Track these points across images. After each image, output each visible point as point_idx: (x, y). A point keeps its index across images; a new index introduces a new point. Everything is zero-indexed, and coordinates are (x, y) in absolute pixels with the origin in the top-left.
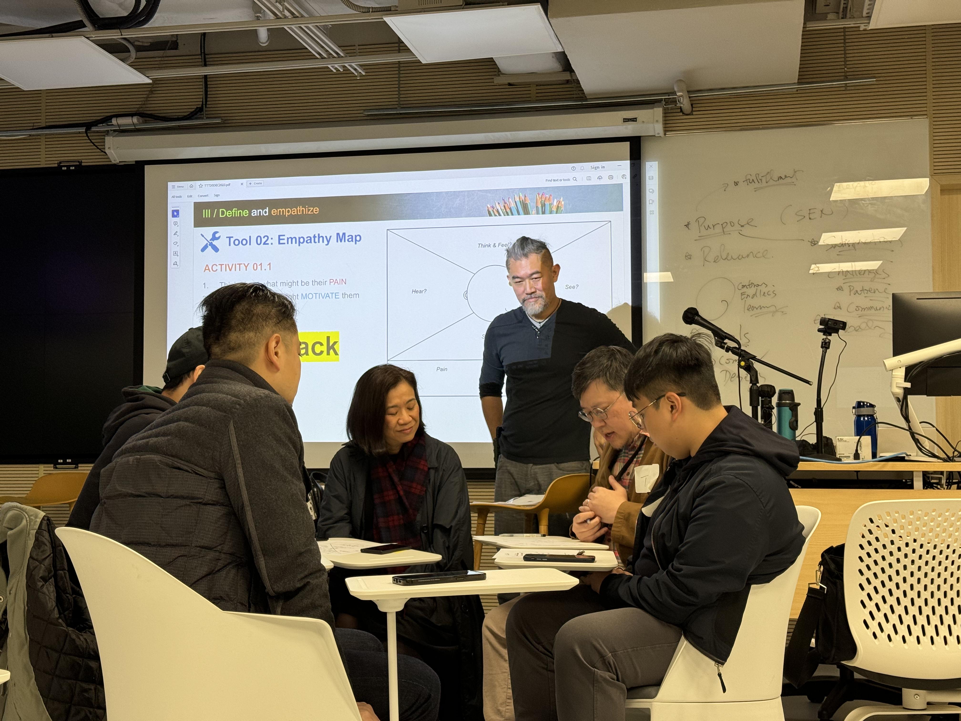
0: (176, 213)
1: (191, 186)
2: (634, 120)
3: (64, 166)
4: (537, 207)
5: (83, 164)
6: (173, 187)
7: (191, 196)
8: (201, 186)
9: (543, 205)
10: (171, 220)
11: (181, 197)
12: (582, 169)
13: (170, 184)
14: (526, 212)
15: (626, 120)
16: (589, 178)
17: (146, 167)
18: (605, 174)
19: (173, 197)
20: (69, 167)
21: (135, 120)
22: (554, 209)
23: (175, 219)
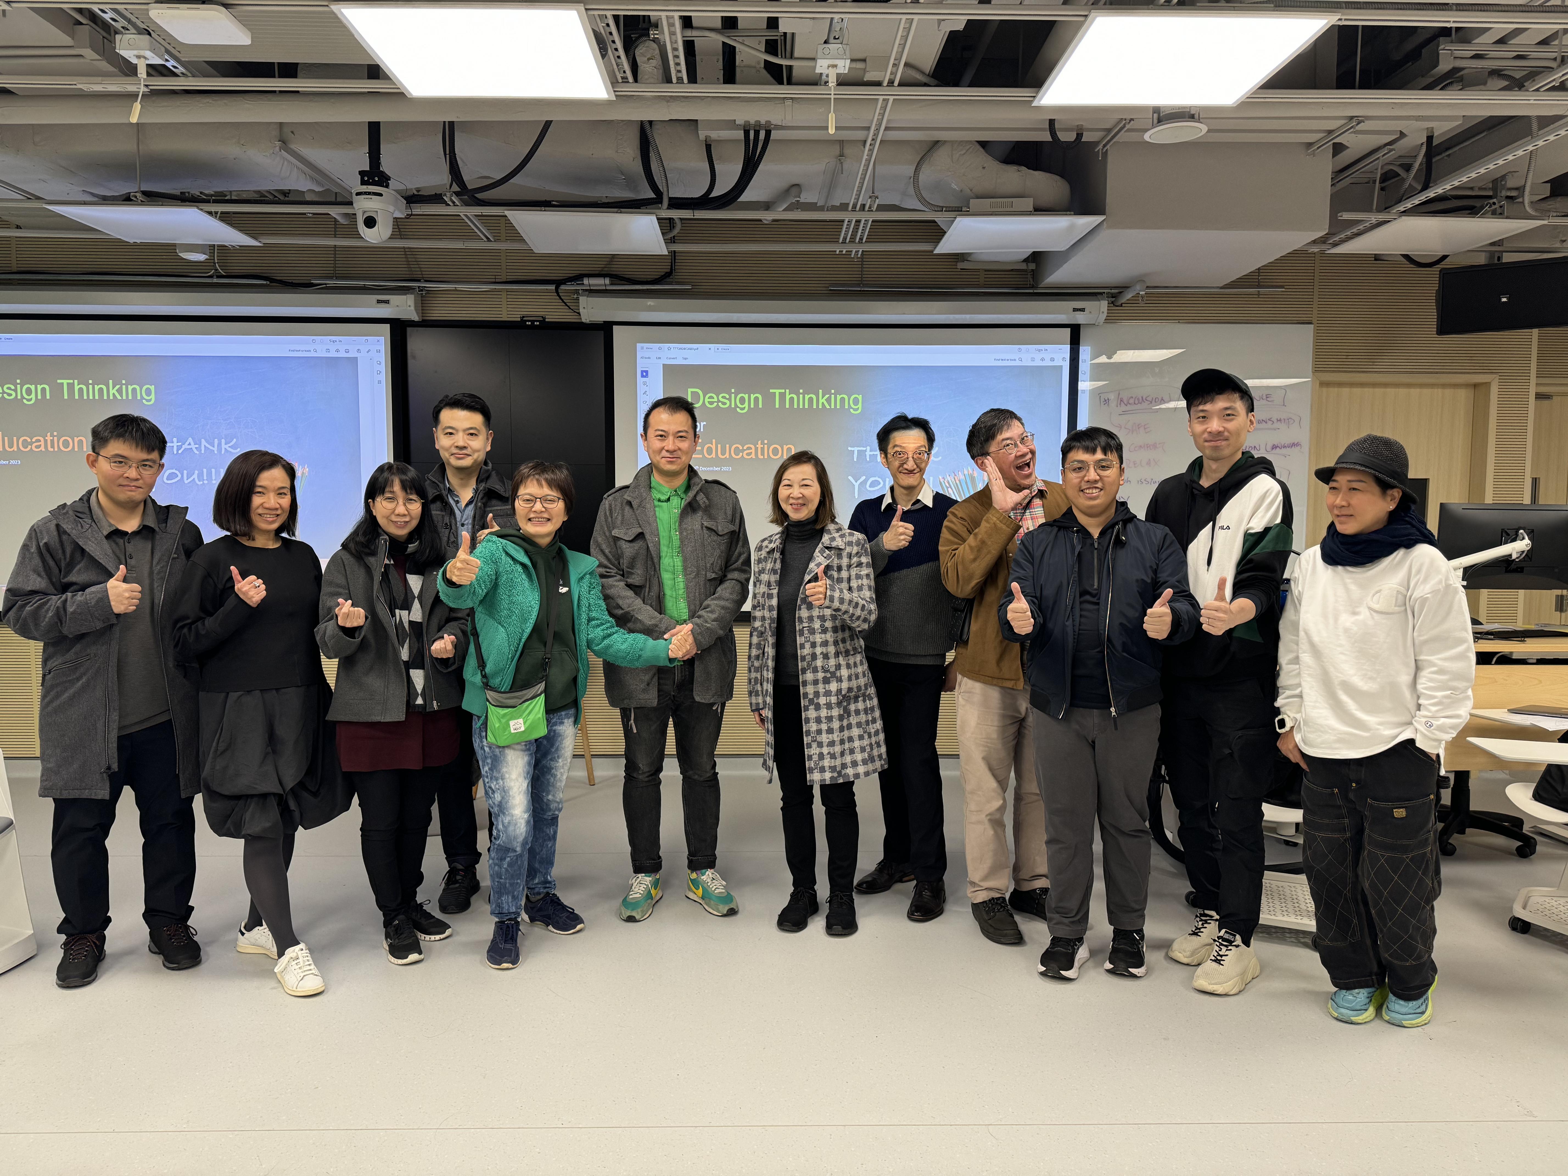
0: (645, 374)
1: (660, 349)
2: (1083, 310)
3: (529, 321)
5: (547, 320)
6: (642, 348)
7: (660, 358)
8: (669, 349)
10: (640, 380)
11: (649, 358)
12: (1028, 351)
13: (639, 345)
15: (1075, 310)
16: (1033, 360)
17: (614, 327)
18: (1047, 357)
19: (642, 358)
20: (533, 322)
21: (607, 281)
23: (644, 379)
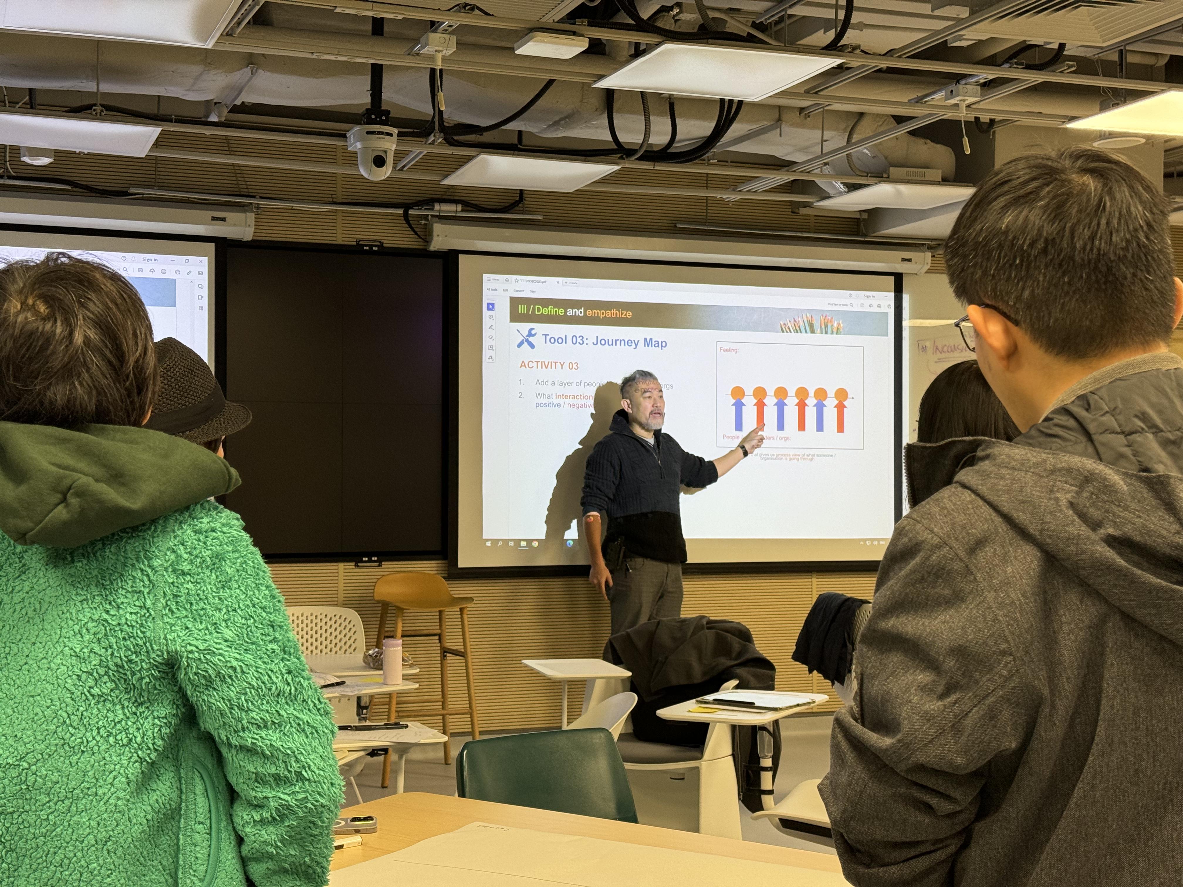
0: (491, 306)
1: (507, 280)
2: (909, 260)
3: (366, 245)
4: (821, 327)
5: (385, 245)
6: (489, 279)
7: (507, 290)
8: (517, 281)
9: (826, 326)
10: (486, 313)
11: (496, 290)
12: (858, 297)
13: (485, 276)
14: (813, 331)
16: (862, 305)
17: (461, 256)
18: (875, 303)
19: (489, 289)
20: (371, 246)
21: (460, 207)
22: (835, 331)
23: (490, 312)
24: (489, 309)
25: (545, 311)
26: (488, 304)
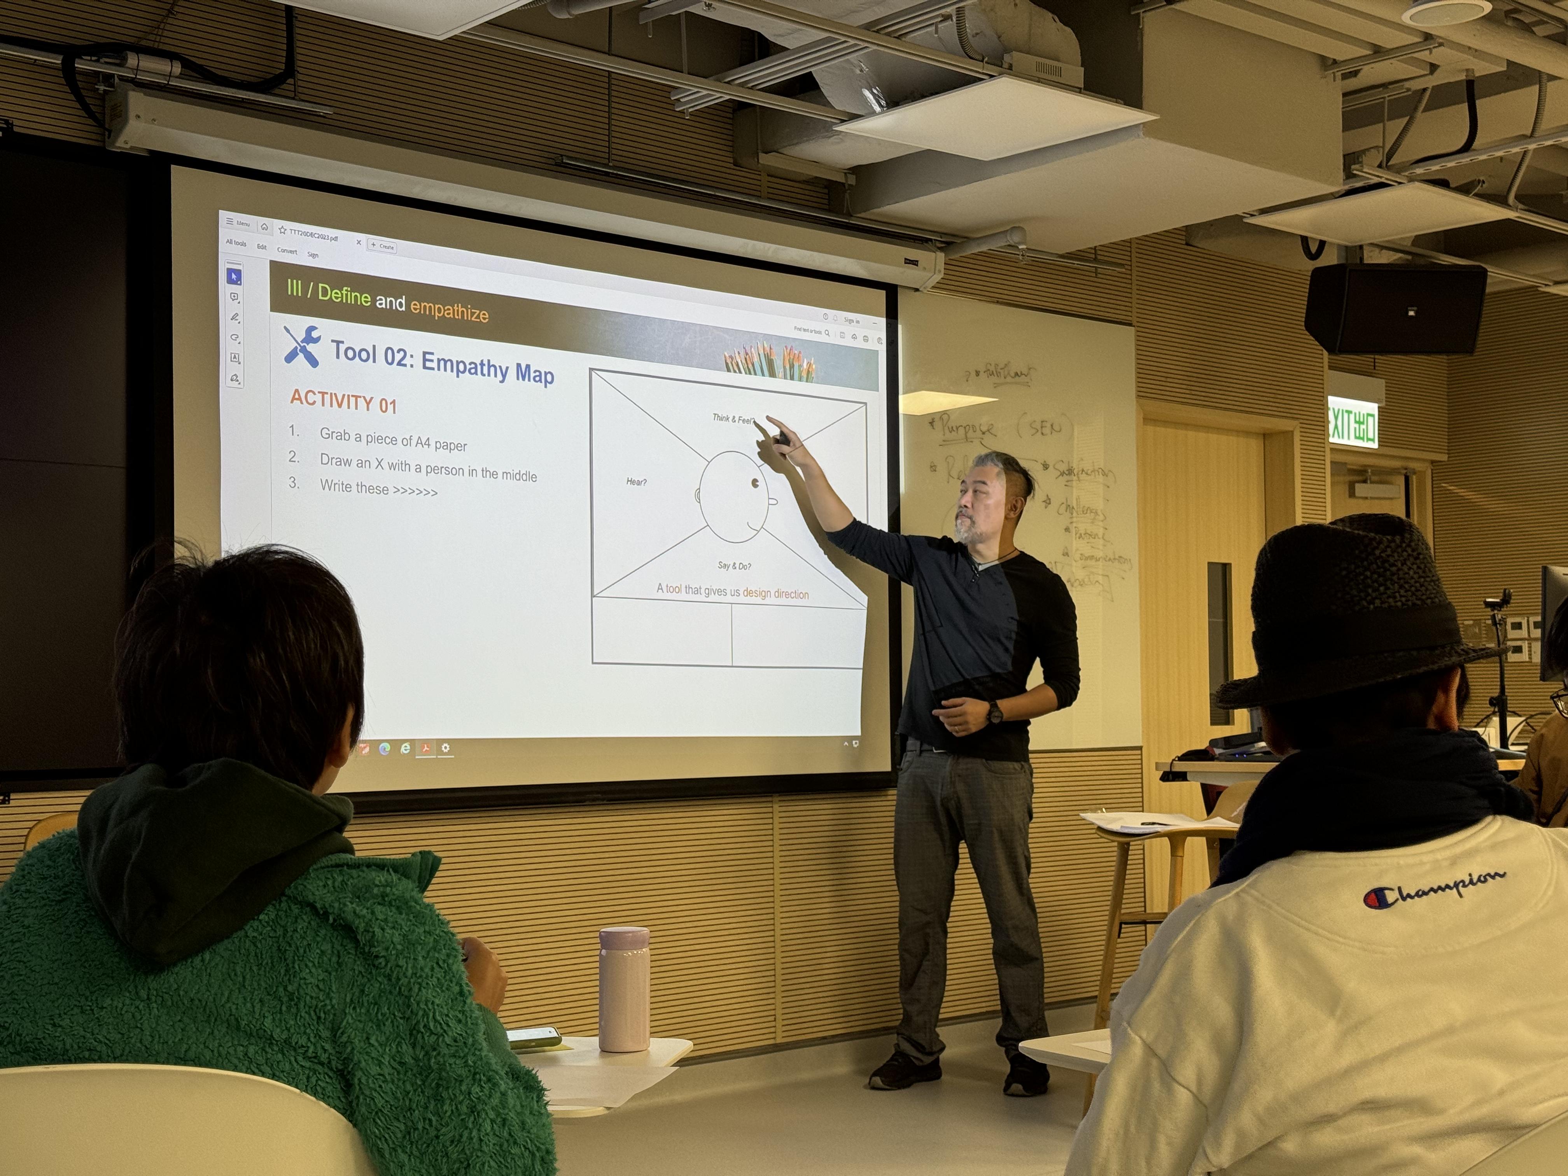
0: (235, 277)
1: (265, 228)
2: (915, 263)
4: (784, 367)
6: (230, 221)
7: (264, 247)
8: (283, 231)
9: (792, 367)
10: (225, 287)
11: (244, 244)
12: (836, 320)
13: (223, 215)
14: (772, 374)
15: (908, 261)
16: (842, 335)
17: (174, 168)
18: (860, 332)
19: (230, 242)
21: (175, 68)
22: (804, 375)
23: (234, 288)
24: (230, 281)
25: (335, 295)
26: (230, 271)
